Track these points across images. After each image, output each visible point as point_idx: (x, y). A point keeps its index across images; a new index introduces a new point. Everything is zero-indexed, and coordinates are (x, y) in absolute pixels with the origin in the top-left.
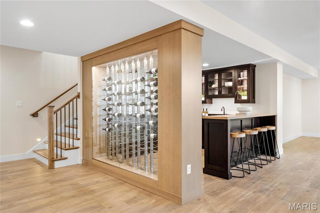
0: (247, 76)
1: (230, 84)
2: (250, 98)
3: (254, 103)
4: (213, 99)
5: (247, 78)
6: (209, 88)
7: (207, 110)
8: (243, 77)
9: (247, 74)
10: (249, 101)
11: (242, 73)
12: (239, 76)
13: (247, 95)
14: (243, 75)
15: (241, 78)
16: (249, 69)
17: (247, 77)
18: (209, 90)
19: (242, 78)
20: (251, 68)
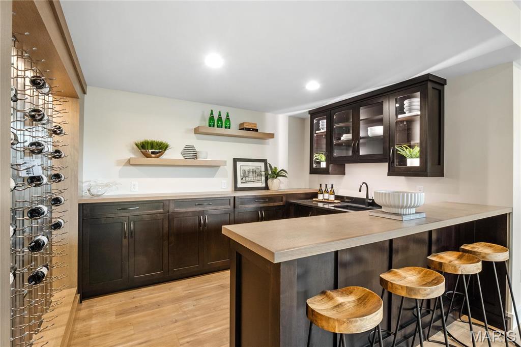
0: (419, 107)
1: (378, 130)
2: (429, 165)
3: (442, 175)
4: (346, 165)
5: (419, 113)
6: (335, 142)
7: (332, 187)
8: (410, 110)
9: (419, 104)
10: (426, 171)
11: (406, 102)
12: (400, 110)
13: (421, 157)
14: (410, 105)
15: (405, 113)
16: (427, 88)
17: (421, 110)
18: (334, 147)
19: (407, 115)
20: (430, 85)
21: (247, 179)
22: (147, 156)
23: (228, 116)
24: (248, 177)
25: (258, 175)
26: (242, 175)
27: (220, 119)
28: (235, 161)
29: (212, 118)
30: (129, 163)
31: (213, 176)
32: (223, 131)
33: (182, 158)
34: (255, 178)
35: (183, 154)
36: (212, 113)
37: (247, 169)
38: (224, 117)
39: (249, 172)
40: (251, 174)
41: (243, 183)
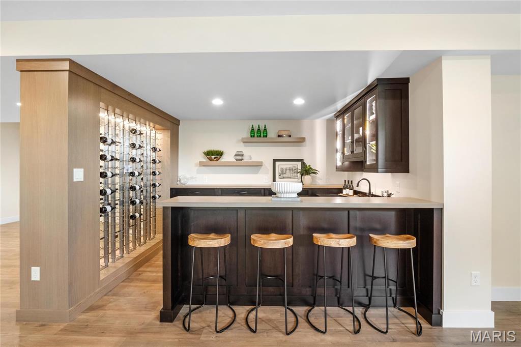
10: (377, 168)
21: (285, 175)
22: (211, 160)
23: (265, 127)
24: (285, 173)
25: (294, 172)
26: (280, 172)
27: (259, 130)
28: (275, 161)
29: (253, 130)
30: (202, 164)
31: (257, 173)
32: (262, 139)
33: (235, 161)
34: (291, 175)
35: (235, 158)
36: (253, 127)
37: (284, 167)
38: (262, 128)
39: (286, 170)
40: (288, 171)
41: (281, 178)
